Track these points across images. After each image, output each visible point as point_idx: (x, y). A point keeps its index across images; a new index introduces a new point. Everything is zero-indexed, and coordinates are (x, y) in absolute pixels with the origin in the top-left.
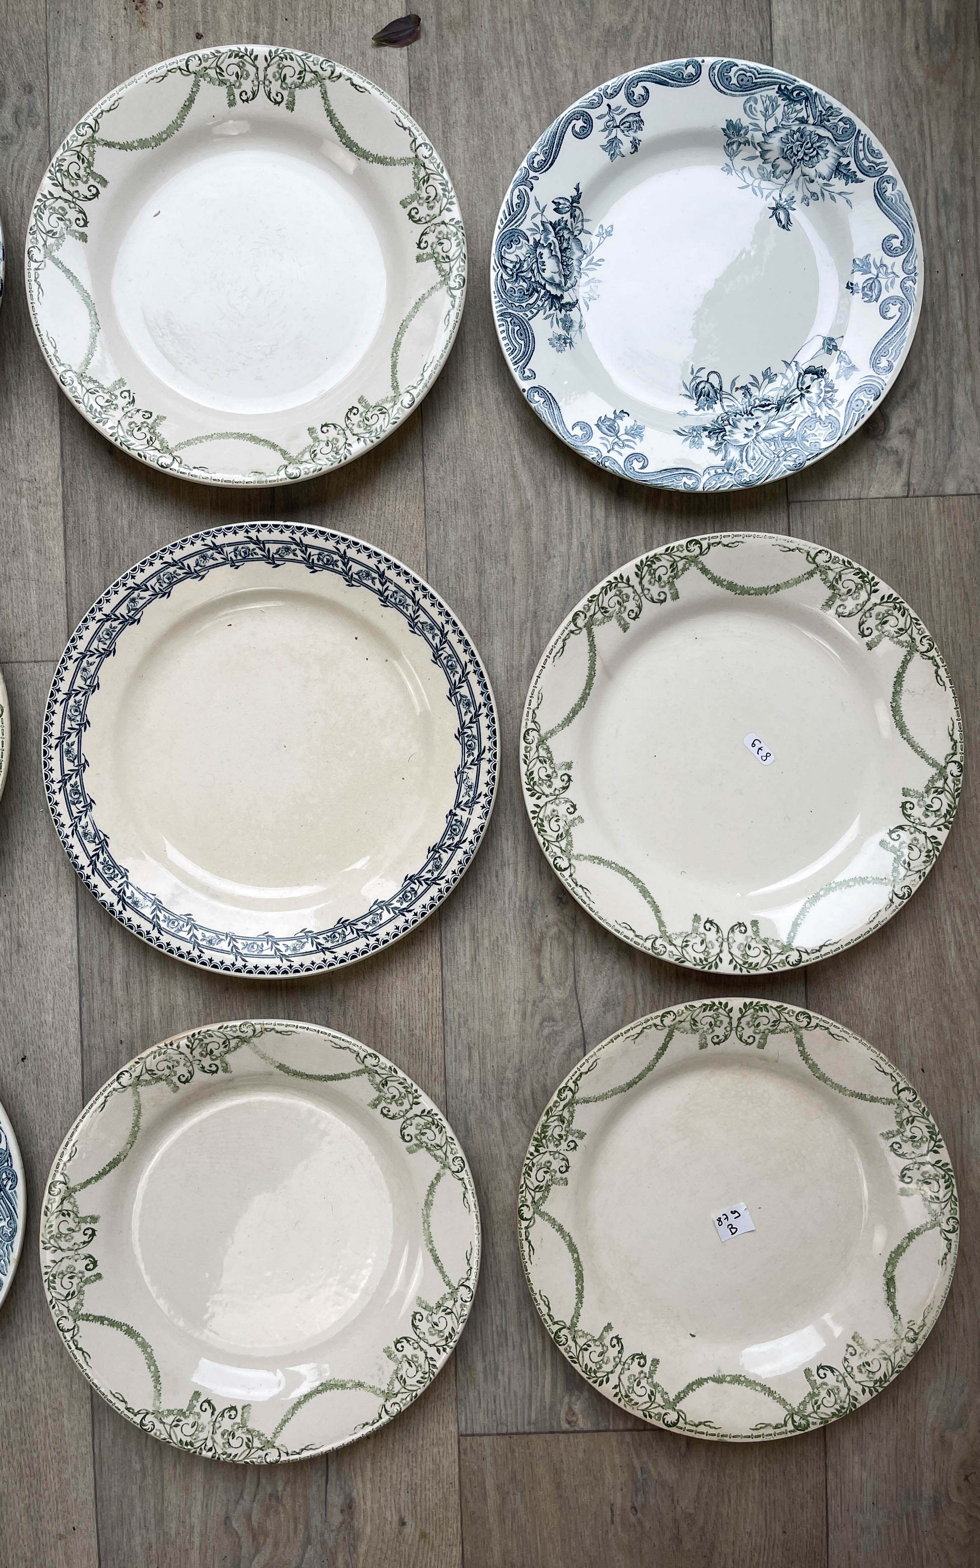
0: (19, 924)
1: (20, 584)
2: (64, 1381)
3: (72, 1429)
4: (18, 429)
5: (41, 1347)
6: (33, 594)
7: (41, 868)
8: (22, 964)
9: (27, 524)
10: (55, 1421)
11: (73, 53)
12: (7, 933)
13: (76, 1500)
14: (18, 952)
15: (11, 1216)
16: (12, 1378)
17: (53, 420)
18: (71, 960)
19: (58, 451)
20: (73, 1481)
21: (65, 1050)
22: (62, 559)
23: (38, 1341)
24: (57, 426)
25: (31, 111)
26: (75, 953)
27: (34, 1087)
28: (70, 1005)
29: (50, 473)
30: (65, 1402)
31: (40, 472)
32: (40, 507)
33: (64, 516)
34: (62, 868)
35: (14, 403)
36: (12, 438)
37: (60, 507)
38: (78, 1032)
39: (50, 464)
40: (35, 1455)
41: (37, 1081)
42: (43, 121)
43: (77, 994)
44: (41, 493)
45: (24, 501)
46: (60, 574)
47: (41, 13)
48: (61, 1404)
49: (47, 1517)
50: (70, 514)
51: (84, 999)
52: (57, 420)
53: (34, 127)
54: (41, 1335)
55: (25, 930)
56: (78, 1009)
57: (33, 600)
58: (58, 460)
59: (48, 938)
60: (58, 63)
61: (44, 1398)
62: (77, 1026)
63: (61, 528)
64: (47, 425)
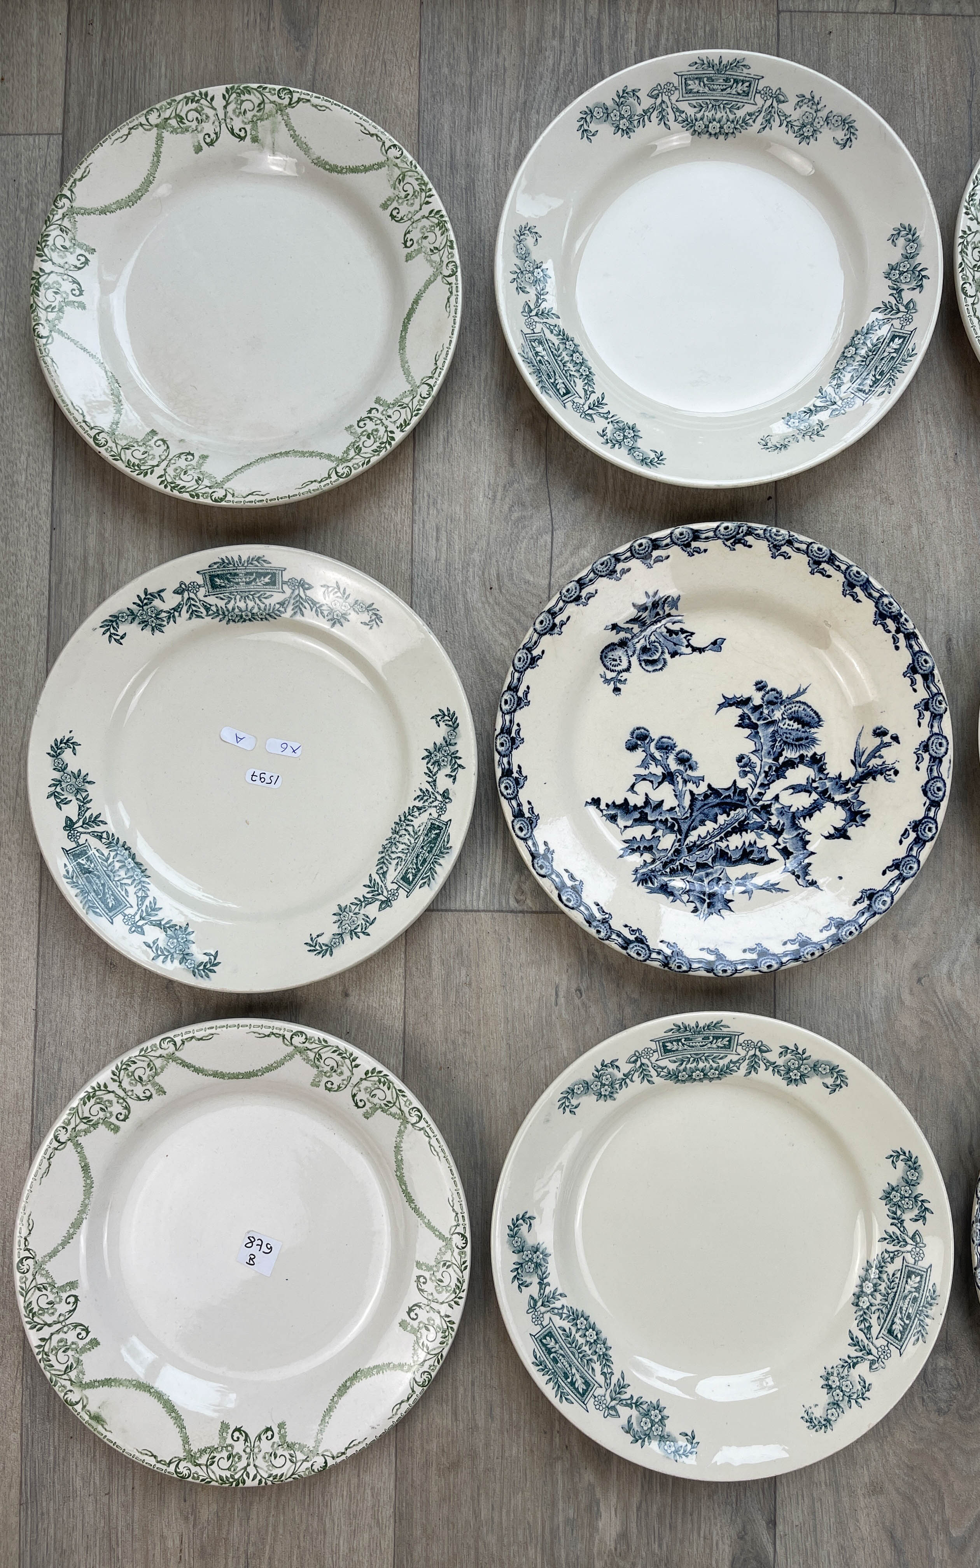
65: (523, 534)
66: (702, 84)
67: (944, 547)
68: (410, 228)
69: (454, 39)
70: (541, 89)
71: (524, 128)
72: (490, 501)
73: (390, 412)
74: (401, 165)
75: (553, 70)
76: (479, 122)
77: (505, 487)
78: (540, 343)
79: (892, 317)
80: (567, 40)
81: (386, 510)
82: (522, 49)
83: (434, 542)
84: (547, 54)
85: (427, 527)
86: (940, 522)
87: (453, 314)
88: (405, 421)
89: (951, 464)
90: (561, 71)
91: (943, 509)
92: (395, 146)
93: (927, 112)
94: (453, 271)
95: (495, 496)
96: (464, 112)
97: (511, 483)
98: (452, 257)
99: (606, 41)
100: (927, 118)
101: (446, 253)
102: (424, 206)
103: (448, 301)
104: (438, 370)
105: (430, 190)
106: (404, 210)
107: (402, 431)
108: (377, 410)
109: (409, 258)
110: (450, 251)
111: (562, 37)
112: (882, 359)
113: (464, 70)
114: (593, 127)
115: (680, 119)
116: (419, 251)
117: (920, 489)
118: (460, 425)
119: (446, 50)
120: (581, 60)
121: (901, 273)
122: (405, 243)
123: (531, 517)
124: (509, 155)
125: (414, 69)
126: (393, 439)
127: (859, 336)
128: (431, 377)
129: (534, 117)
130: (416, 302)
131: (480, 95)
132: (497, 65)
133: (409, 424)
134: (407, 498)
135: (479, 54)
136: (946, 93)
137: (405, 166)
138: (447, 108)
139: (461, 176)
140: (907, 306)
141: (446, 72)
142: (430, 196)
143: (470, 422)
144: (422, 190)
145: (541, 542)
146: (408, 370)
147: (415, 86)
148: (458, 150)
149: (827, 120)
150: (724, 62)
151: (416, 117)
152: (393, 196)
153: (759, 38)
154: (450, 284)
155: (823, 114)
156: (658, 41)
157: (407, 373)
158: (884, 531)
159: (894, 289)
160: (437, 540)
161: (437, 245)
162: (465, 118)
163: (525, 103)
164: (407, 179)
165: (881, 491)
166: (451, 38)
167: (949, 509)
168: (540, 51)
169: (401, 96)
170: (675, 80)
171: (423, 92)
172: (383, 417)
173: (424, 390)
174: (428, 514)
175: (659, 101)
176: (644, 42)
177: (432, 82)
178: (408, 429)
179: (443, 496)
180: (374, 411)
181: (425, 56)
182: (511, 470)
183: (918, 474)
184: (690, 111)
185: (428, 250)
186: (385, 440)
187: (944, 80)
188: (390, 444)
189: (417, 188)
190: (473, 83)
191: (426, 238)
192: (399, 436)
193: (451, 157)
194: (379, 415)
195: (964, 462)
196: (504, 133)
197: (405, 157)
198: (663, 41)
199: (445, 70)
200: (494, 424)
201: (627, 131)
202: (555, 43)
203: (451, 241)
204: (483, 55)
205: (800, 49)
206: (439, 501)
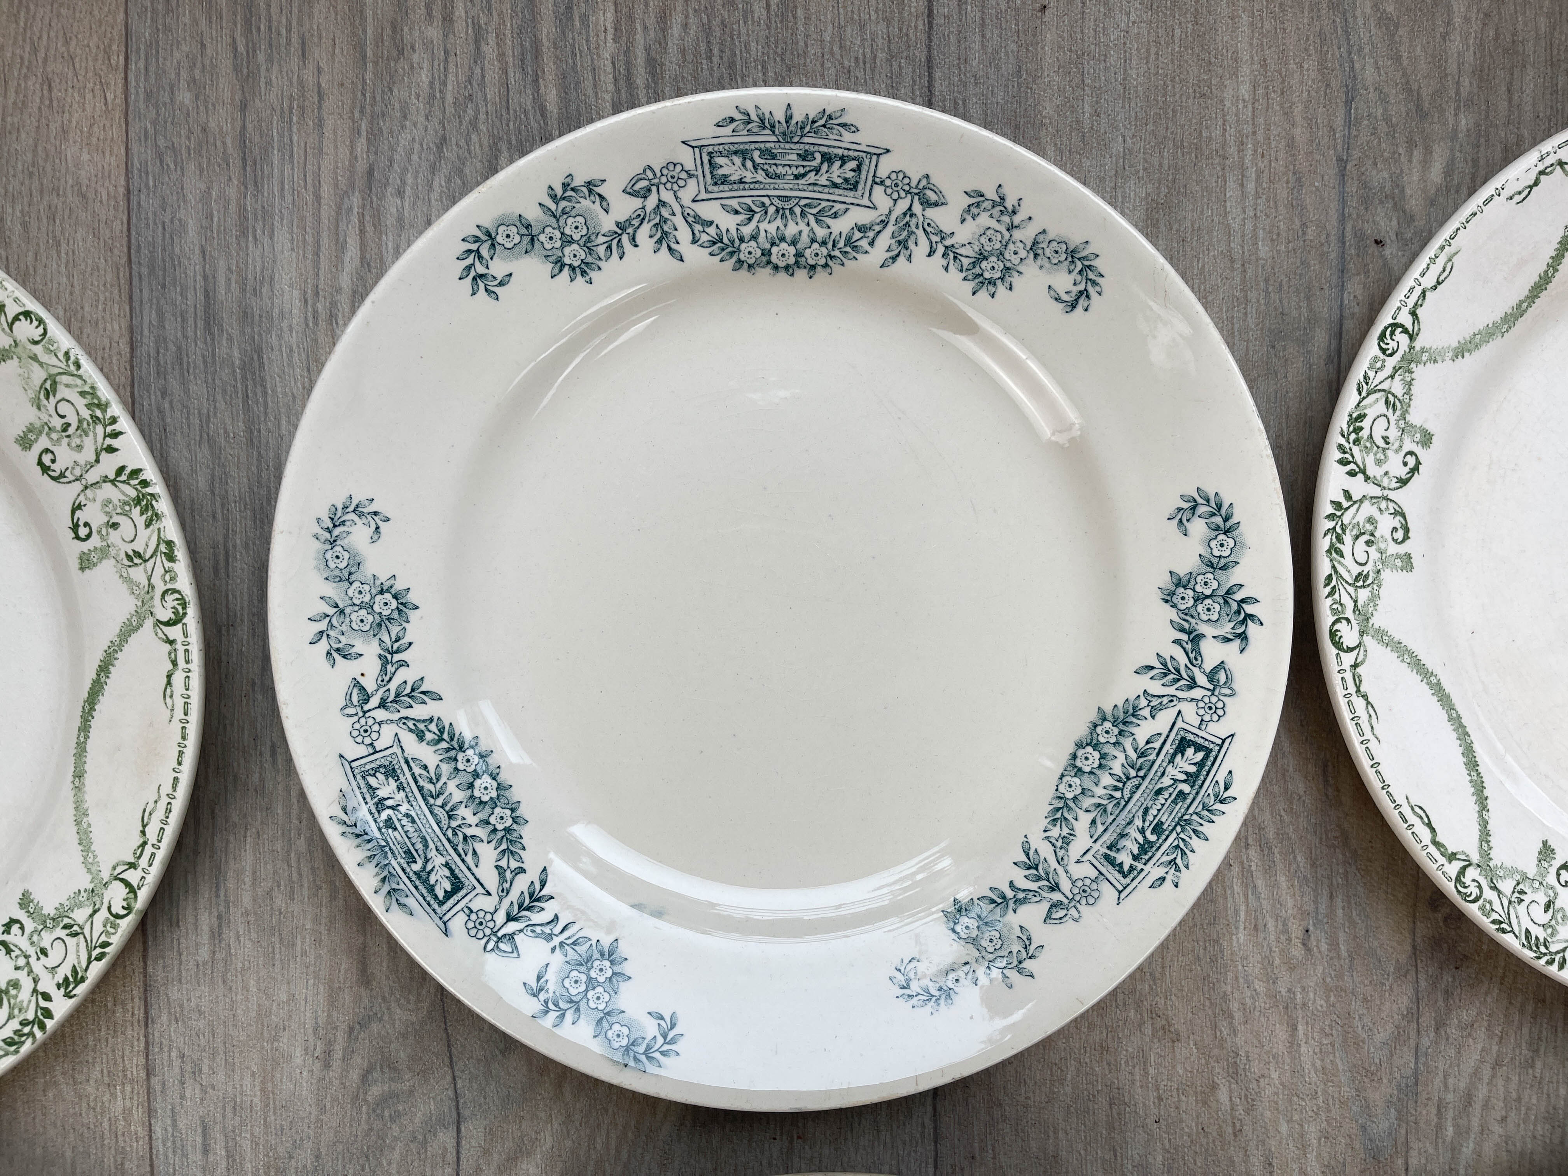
65: (396, 1130)
66: (749, 164)
67: (1284, 1128)
68: (82, 498)
69: (203, 22)
70: (404, 139)
71: (369, 229)
72: (318, 1065)
73: (46, 939)
74: (44, 358)
75: (431, 96)
76: (266, 214)
77: (351, 1029)
78: (391, 772)
79: (1180, 694)
80: (460, 26)
81: (90, 1089)
82: (359, 47)
83: (199, 1156)
84: (415, 58)
85: (182, 1123)
86: (1275, 1075)
87: (179, 713)
88: (74, 970)
89: (1297, 952)
90: (449, 99)
91: (1281, 1048)
92: (27, 314)
93: (1251, 186)
94: (176, 613)
95: (328, 1052)
96: (232, 192)
97: (363, 1023)
98: (173, 579)
99: (547, 30)
100: (1250, 201)
101: (159, 571)
102: (104, 456)
103: (169, 683)
104: (149, 850)
105: (114, 420)
106: (65, 457)
107: (68, 995)
108: (22, 928)
109: (85, 563)
110: (168, 565)
111: (448, 19)
112: (1159, 792)
113: (227, 95)
114: (498, 268)
115: (704, 238)
116: (104, 552)
117: (1235, 1006)
118: (246, 900)
119: (185, 48)
120: (493, 75)
121: (1199, 598)
122: (75, 527)
123: (411, 1092)
124: (339, 290)
125: (115, 94)
126: (48, 1014)
127: (1108, 725)
128: (132, 866)
129: (392, 205)
130: (104, 668)
131: (266, 151)
132: (301, 84)
133: (83, 980)
134: (135, 1065)
135: (261, 57)
136: (1291, 144)
137: (54, 361)
138: (193, 184)
139: (230, 339)
140: (1211, 676)
141: (187, 101)
142: (116, 435)
143: (269, 893)
144: (96, 419)
145: (434, 1148)
146: (87, 833)
147: (116, 132)
148: (222, 280)
149: (1034, 249)
150: (798, 117)
151: (122, 204)
152: (38, 424)
153: (888, 22)
154: (171, 642)
155: (1027, 234)
156: (664, 30)
157: (85, 841)
158: (1160, 1099)
159: (1183, 630)
160: (206, 1151)
161: (139, 546)
162: (233, 207)
163: (370, 173)
164: (62, 392)
165: (1154, 1013)
166: (195, 22)
167: (1293, 1044)
168: (401, 52)
169: (85, 157)
170: (687, 158)
171: (135, 148)
172: (31, 951)
173: (116, 895)
174: (183, 1097)
175: (652, 202)
176: (632, 32)
177: (155, 123)
178: (81, 990)
179: (213, 1057)
180: (15, 928)
181: (137, 65)
182: (364, 992)
183: (1230, 975)
184: (728, 223)
185: (123, 555)
186: (30, 1016)
187: (1287, 114)
188: (42, 1027)
189: (85, 413)
190: (250, 127)
191: (115, 526)
192: (61, 1007)
193: (207, 296)
194: (23, 943)
195: (1324, 947)
196: (325, 241)
197: (52, 342)
198: (676, 31)
199: (185, 97)
200: (324, 893)
201: (583, 270)
202: (434, 33)
203: (170, 544)
204: (270, 60)
205: (977, 46)
206: (205, 1069)
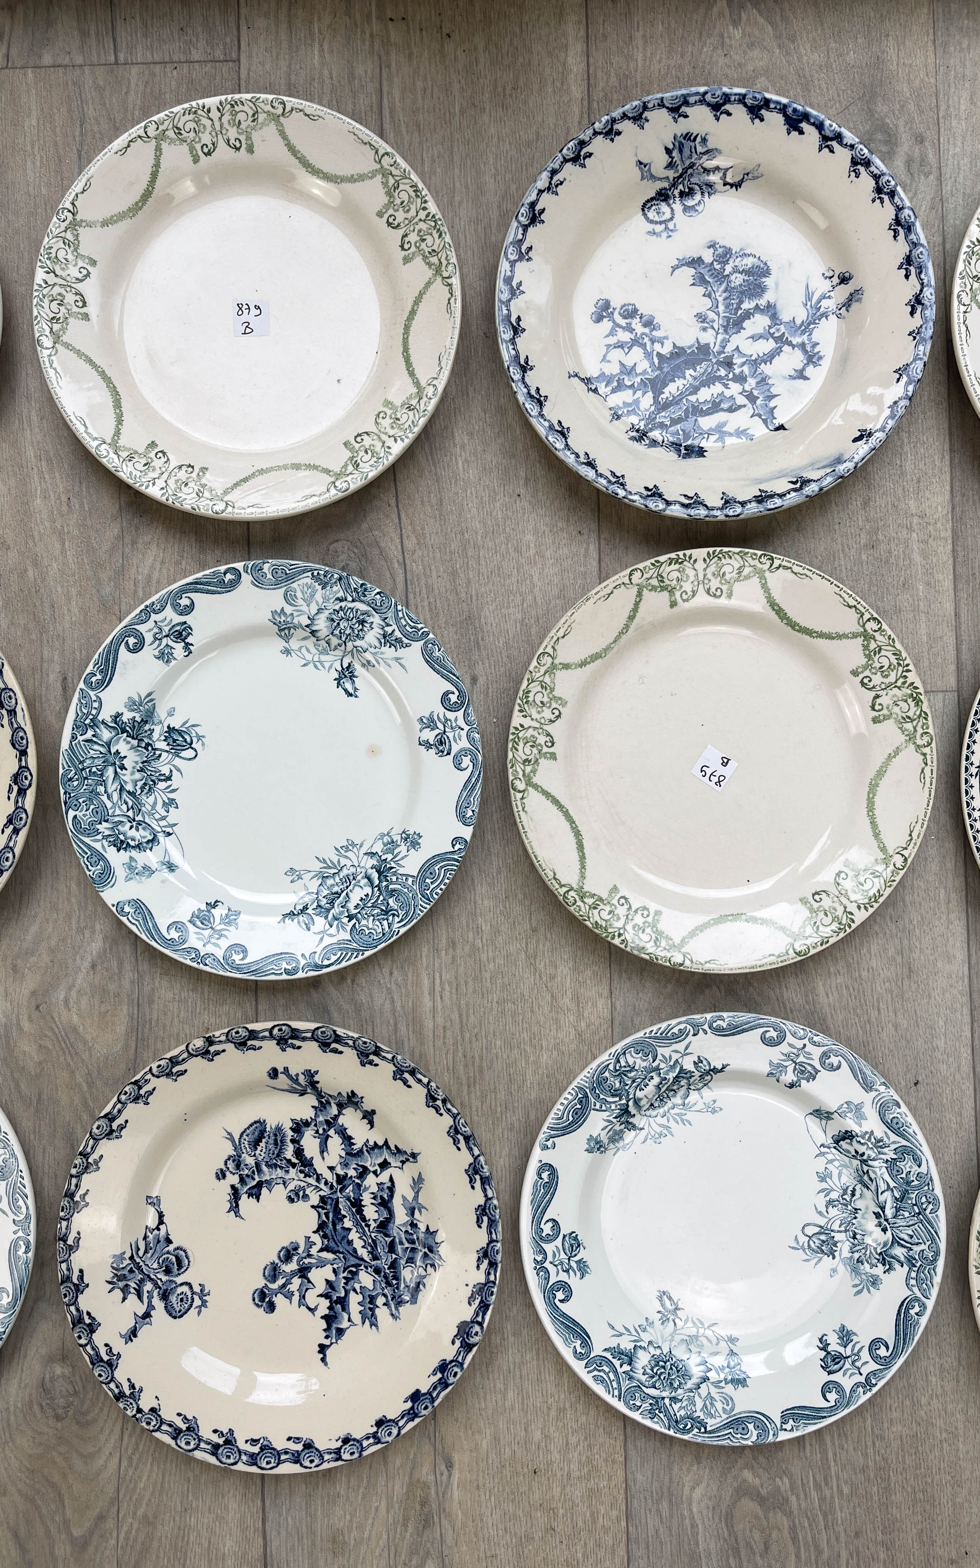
0: (910, 949)
1: (911, 616)
2: (960, 1406)
3: (967, 1452)
4: (909, 466)
5: (938, 1373)
6: (923, 626)
7: (932, 894)
8: (913, 989)
9: (917, 558)
10: (950, 1445)
11: (963, 107)
12: (899, 959)
13: (969, 1524)
14: (909, 977)
15: (933, 1240)
16: (908, 1403)
17: (944, 457)
18: (962, 986)
19: (948, 488)
20: (966, 1505)
21: (958, 1077)
22: (952, 592)
23: (934, 1365)
24: (948, 463)
25: (923, 161)
26: (966, 980)
27: (927, 1111)
28: (962, 1031)
29: (940, 509)
30: (960, 1426)
31: (930, 507)
32: (930, 541)
33: (953, 551)
34: (953, 895)
35: (906, 440)
36: (903, 474)
37: (950, 542)
38: (970, 1058)
39: (940, 499)
40: (929, 1481)
41: (930, 1105)
42: (934, 170)
43: (969, 1020)
44: (931, 528)
45: (914, 535)
46: (949, 607)
47: (931, 67)
48: (956, 1428)
49: (939, 1542)
50: (959, 549)
51: (976, 1024)
52: (947, 457)
53: (927, 176)
54: (937, 1360)
55: (916, 956)
56: (969, 1035)
57: (923, 632)
58: (948, 496)
59: (939, 964)
60: (947, 116)
61: (939, 1423)
62: (969, 1052)
63: (951, 562)
64: (938, 463)
